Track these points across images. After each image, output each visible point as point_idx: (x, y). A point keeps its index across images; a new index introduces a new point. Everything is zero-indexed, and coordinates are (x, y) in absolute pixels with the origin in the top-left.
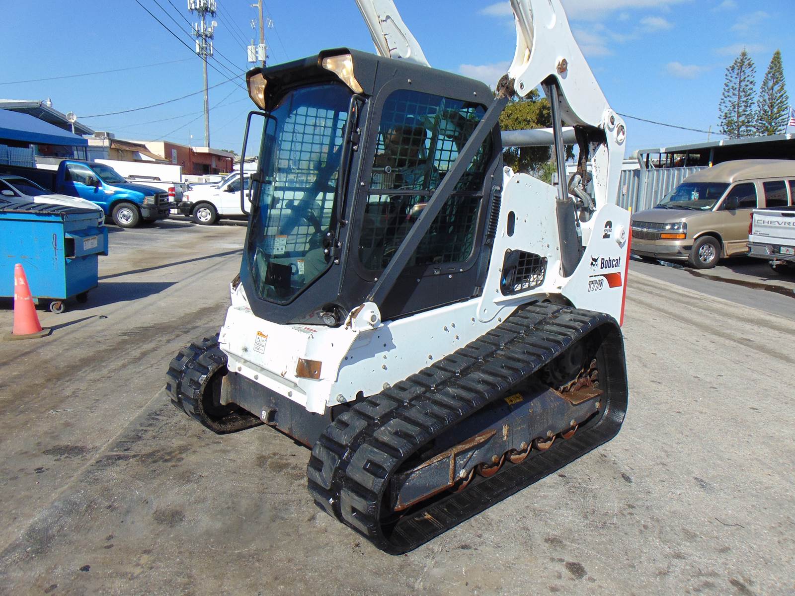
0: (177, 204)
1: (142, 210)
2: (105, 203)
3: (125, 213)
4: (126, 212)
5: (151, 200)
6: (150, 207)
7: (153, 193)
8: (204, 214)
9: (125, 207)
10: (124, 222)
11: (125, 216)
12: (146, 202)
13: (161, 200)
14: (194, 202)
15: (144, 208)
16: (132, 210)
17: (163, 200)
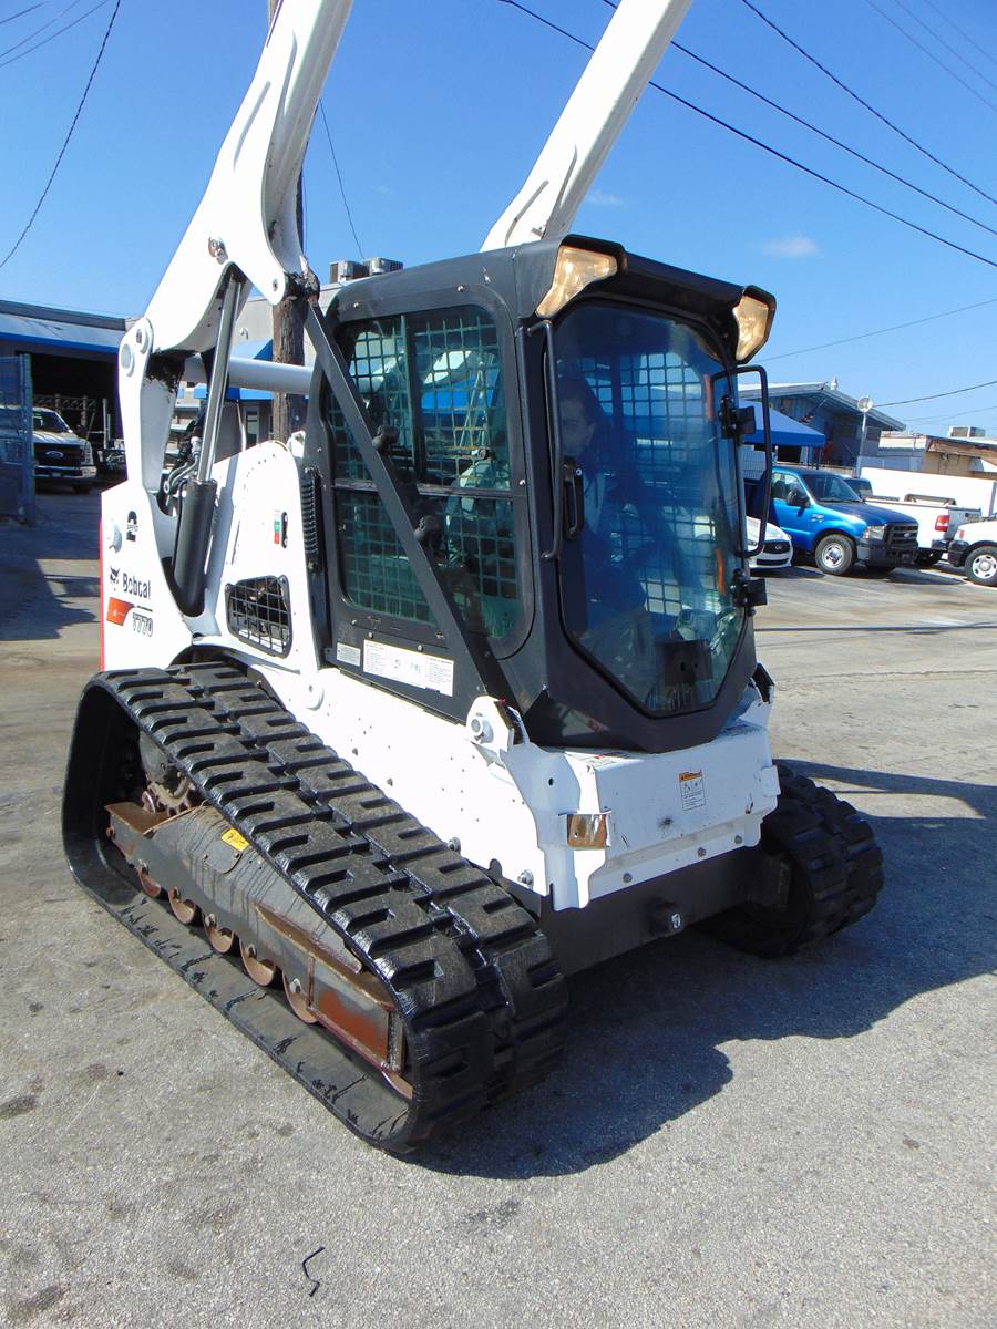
0: (947, 545)
1: (859, 548)
2: (808, 533)
3: (835, 550)
4: (837, 550)
5: (878, 533)
6: (873, 544)
7: (883, 522)
8: (985, 565)
9: (835, 541)
10: (829, 564)
11: (833, 556)
12: (867, 535)
13: (895, 535)
14: (971, 543)
15: (863, 545)
16: (845, 547)
17: (902, 535)
